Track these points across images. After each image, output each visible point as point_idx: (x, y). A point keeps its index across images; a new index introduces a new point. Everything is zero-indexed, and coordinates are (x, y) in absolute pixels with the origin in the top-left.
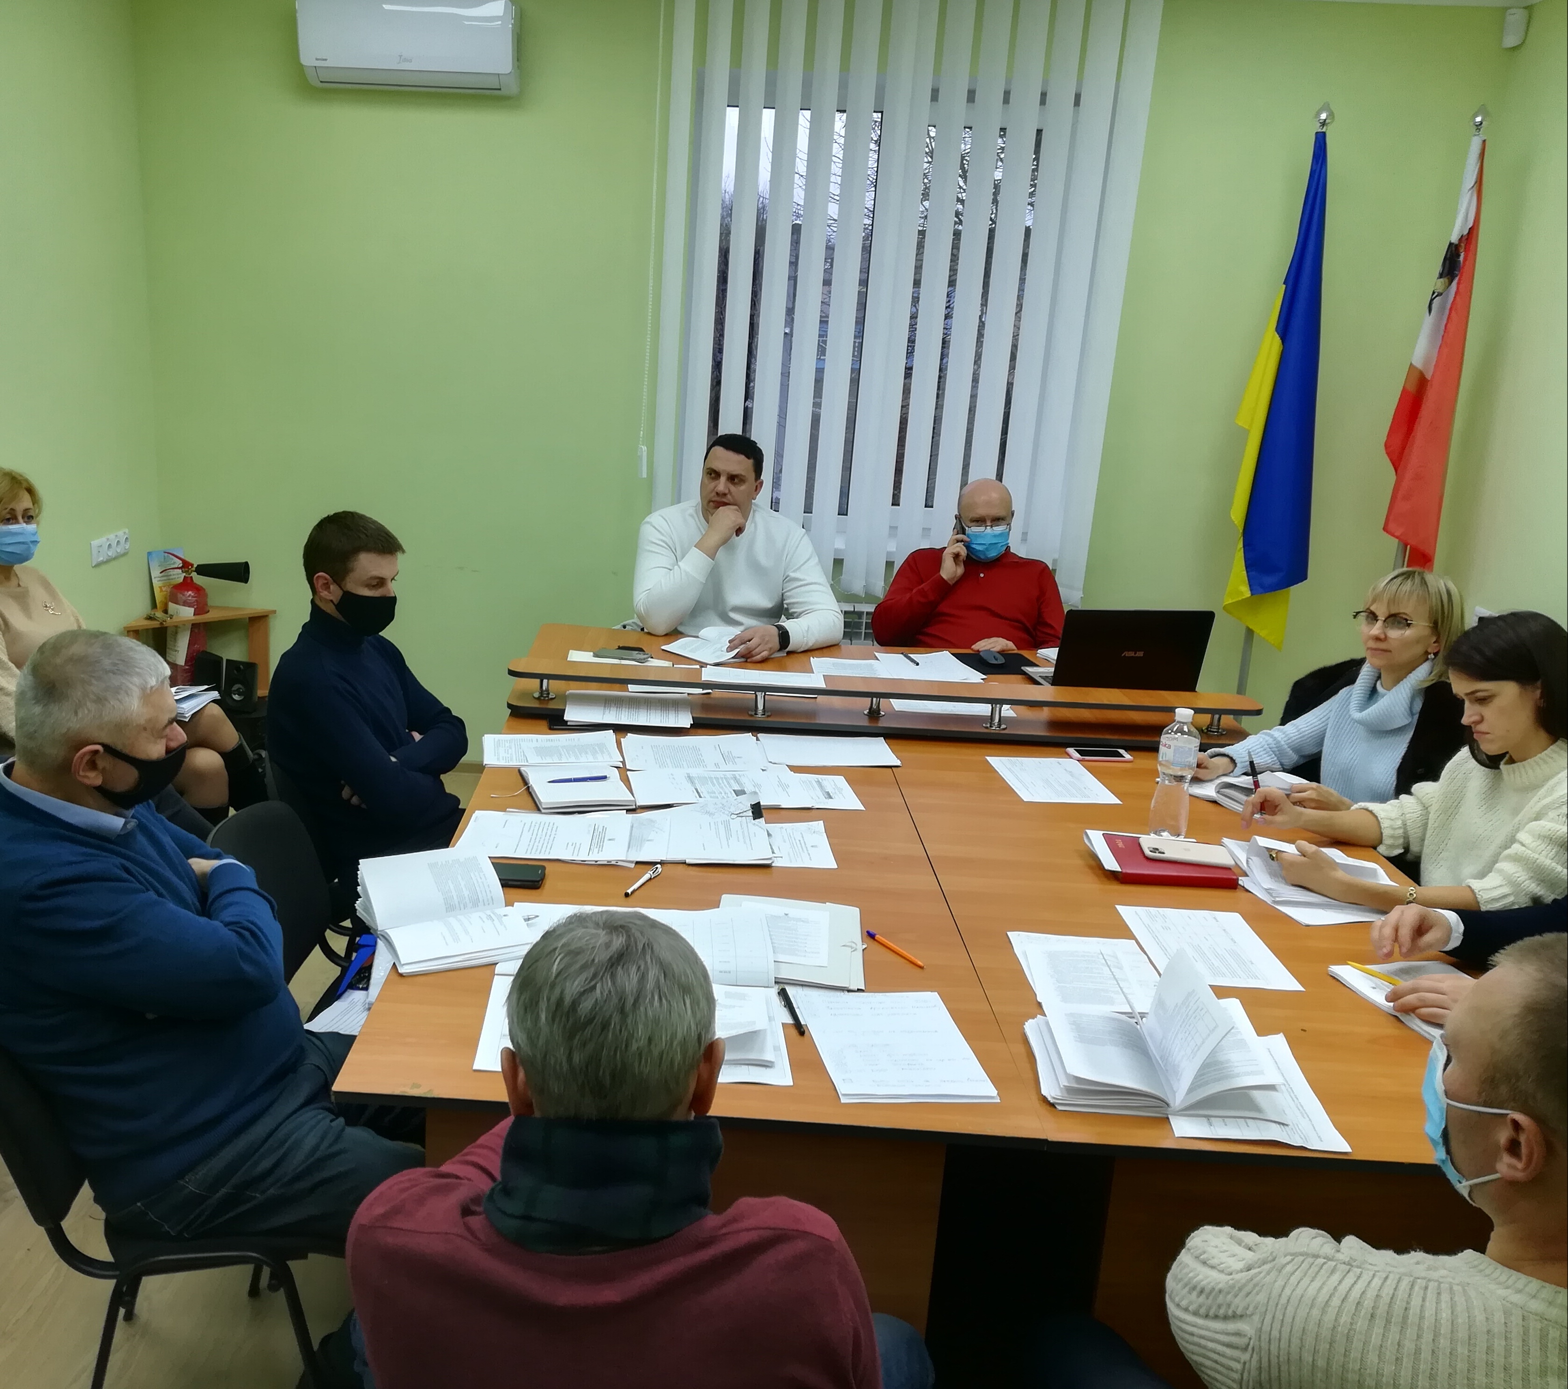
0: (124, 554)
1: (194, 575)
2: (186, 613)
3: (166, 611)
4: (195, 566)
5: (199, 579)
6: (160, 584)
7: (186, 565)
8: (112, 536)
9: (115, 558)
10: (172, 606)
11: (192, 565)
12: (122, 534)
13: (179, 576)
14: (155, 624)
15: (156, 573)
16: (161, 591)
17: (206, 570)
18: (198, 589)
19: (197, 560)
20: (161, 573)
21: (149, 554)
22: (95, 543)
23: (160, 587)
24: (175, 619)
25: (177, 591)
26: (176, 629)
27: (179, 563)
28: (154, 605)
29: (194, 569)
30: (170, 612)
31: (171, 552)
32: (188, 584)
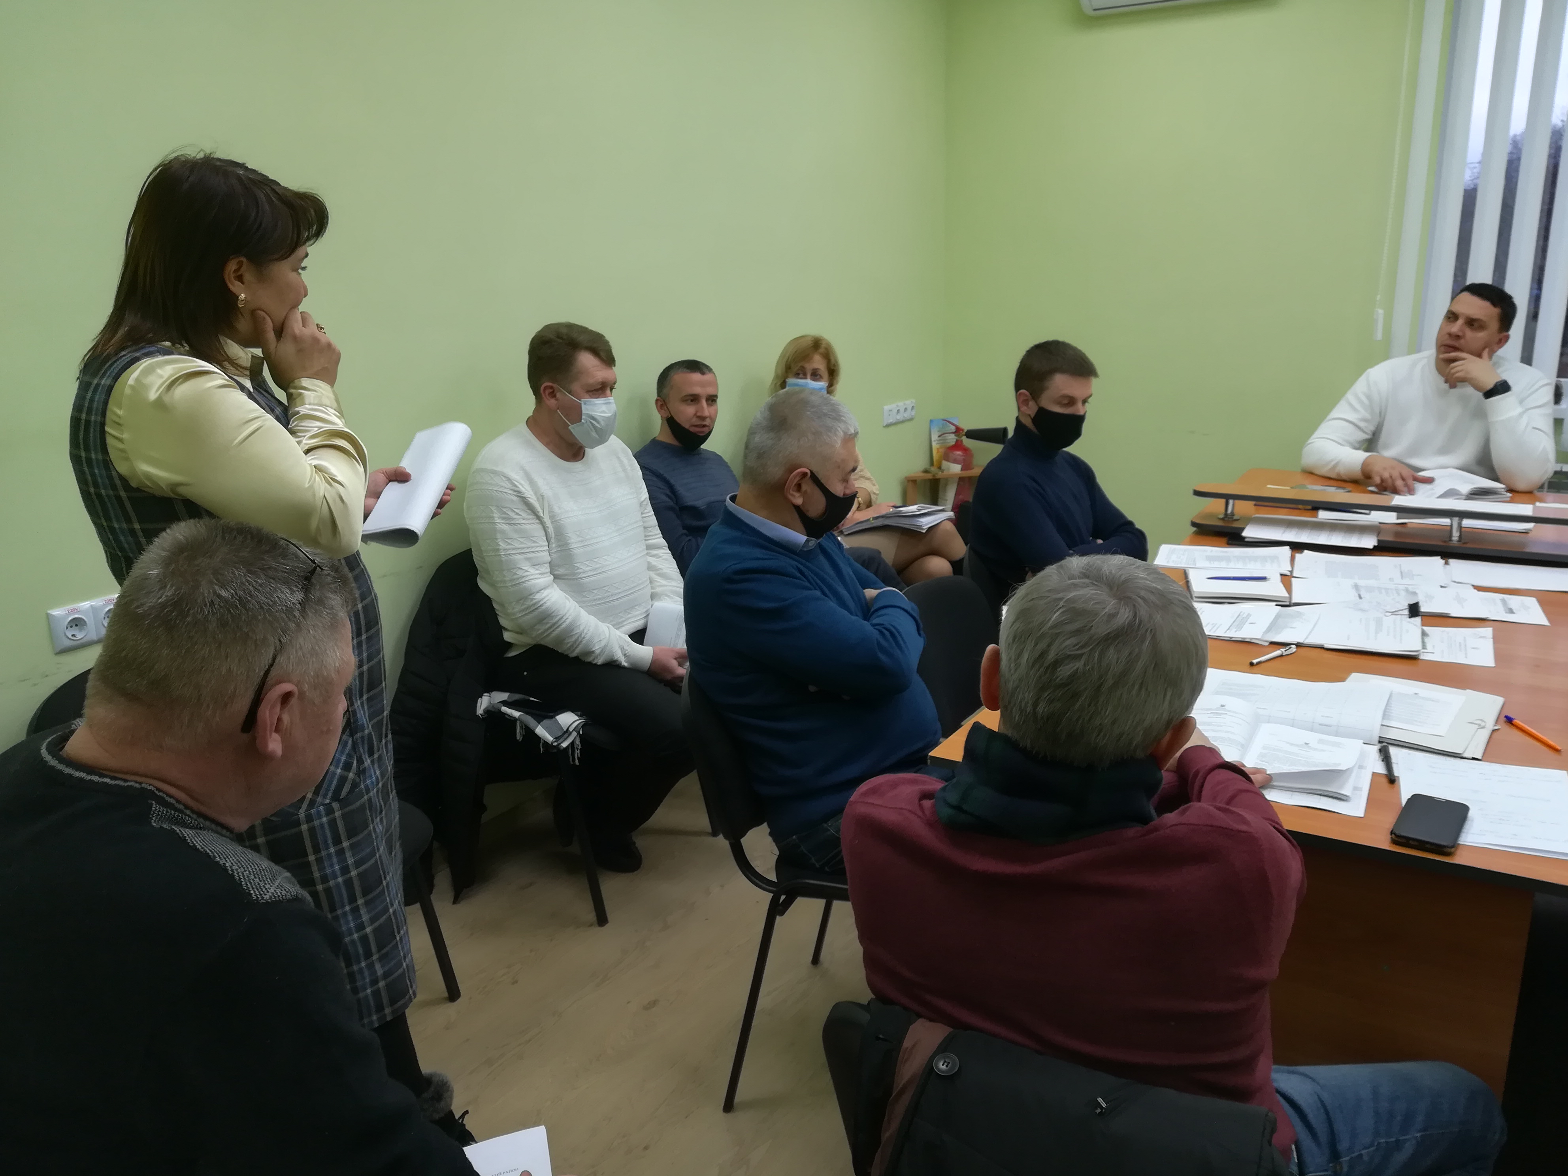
0: (911, 420)
1: (964, 439)
2: (956, 469)
3: (940, 468)
4: (965, 431)
5: (968, 442)
6: (938, 446)
7: (958, 431)
8: (901, 404)
9: (903, 422)
10: (945, 464)
11: (963, 430)
12: (909, 403)
13: (952, 439)
14: (929, 476)
15: (935, 437)
16: (938, 452)
17: (974, 435)
18: (966, 450)
19: (967, 426)
20: (939, 436)
21: (931, 421)
22: (886, 408)
23: (938, 449)
24: (945, 473)
25: (949, 452)
26: (947, 480)
27: (953, 428)
28: (932, 464)
29: (964, 433)
30: (943, 467)
31: (948, 420)
32: (958, 446)
